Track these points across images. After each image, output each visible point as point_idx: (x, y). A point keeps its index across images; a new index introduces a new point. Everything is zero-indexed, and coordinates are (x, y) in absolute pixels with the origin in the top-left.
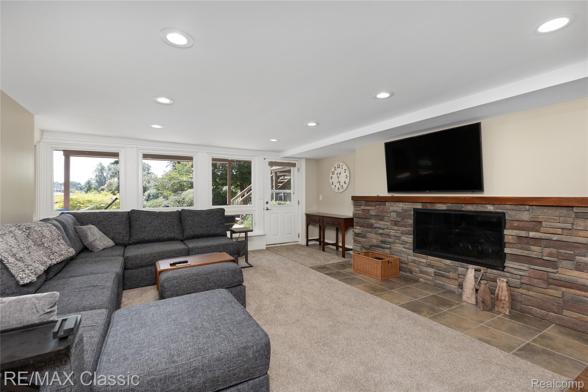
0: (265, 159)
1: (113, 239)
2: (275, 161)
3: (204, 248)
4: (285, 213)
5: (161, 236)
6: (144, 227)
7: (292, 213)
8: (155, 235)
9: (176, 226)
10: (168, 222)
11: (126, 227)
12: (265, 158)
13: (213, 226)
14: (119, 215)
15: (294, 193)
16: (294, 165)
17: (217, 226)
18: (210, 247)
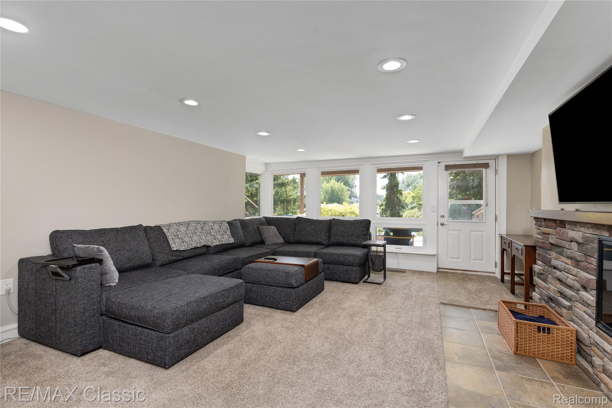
0: (440, 163)
1: (284, 238)
2: (454, 164)
3: (327, 254)
4: (471, 231)
5: (311, 239)
6: (301, 231)
7: (483, 231)
8: (307, 238)
9: (323, 233)
10: (318, 229)
11: (292, 230)
12: (440, 161)
13: (353, 236)
14: (289, 220)
15: (487, 205)
16: (486, 166)
17: (358, 236)
18: (332, 254)
